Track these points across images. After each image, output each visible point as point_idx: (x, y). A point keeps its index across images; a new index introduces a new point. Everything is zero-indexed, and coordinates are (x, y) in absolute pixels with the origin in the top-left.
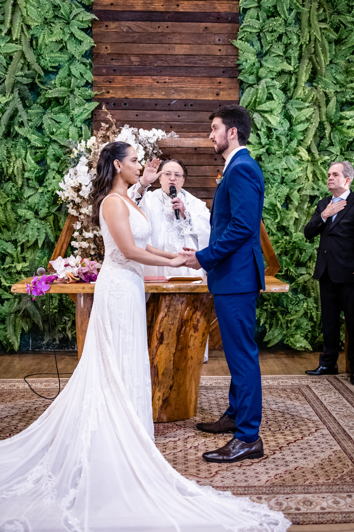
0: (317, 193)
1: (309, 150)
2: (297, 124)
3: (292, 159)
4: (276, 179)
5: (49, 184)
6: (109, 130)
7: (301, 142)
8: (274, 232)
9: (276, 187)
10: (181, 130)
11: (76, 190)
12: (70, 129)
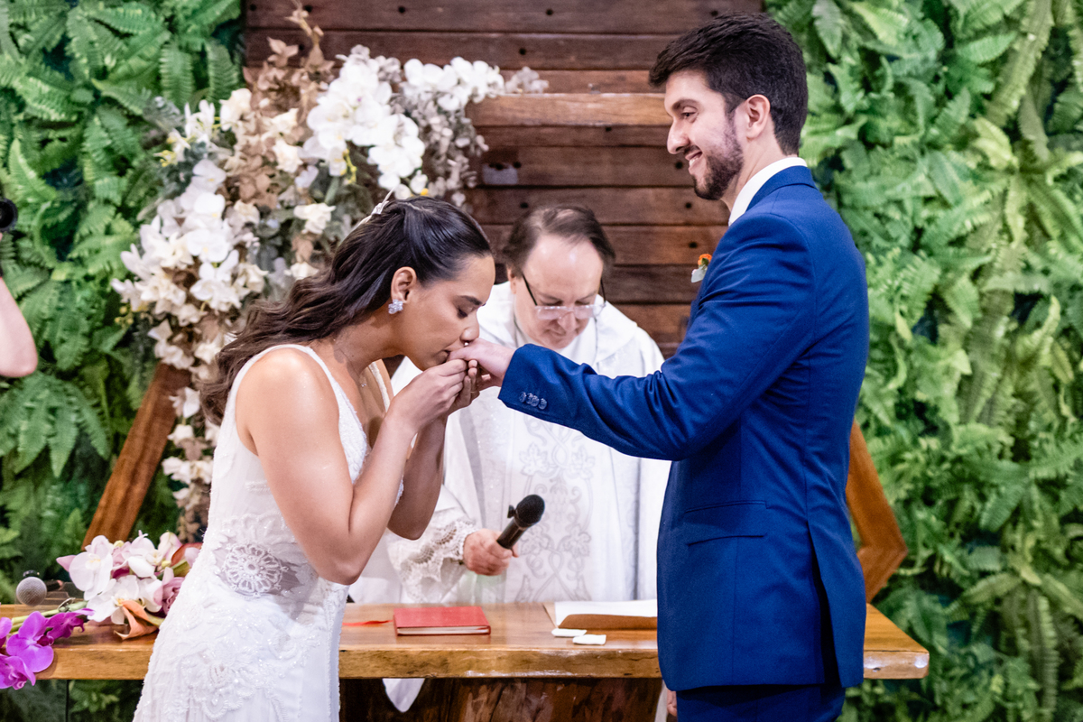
0: (1040, 284)
1: (1013, 131)
2: (970, 39)
3: (953, 160)
4: (893, 234)
5: (90, 251)
6: (299, 67)
7: (986, 103)
8: (886, 421)
9: (894, 261)
10: (556, 62)
11: (182, 278)
12: (162, 60)
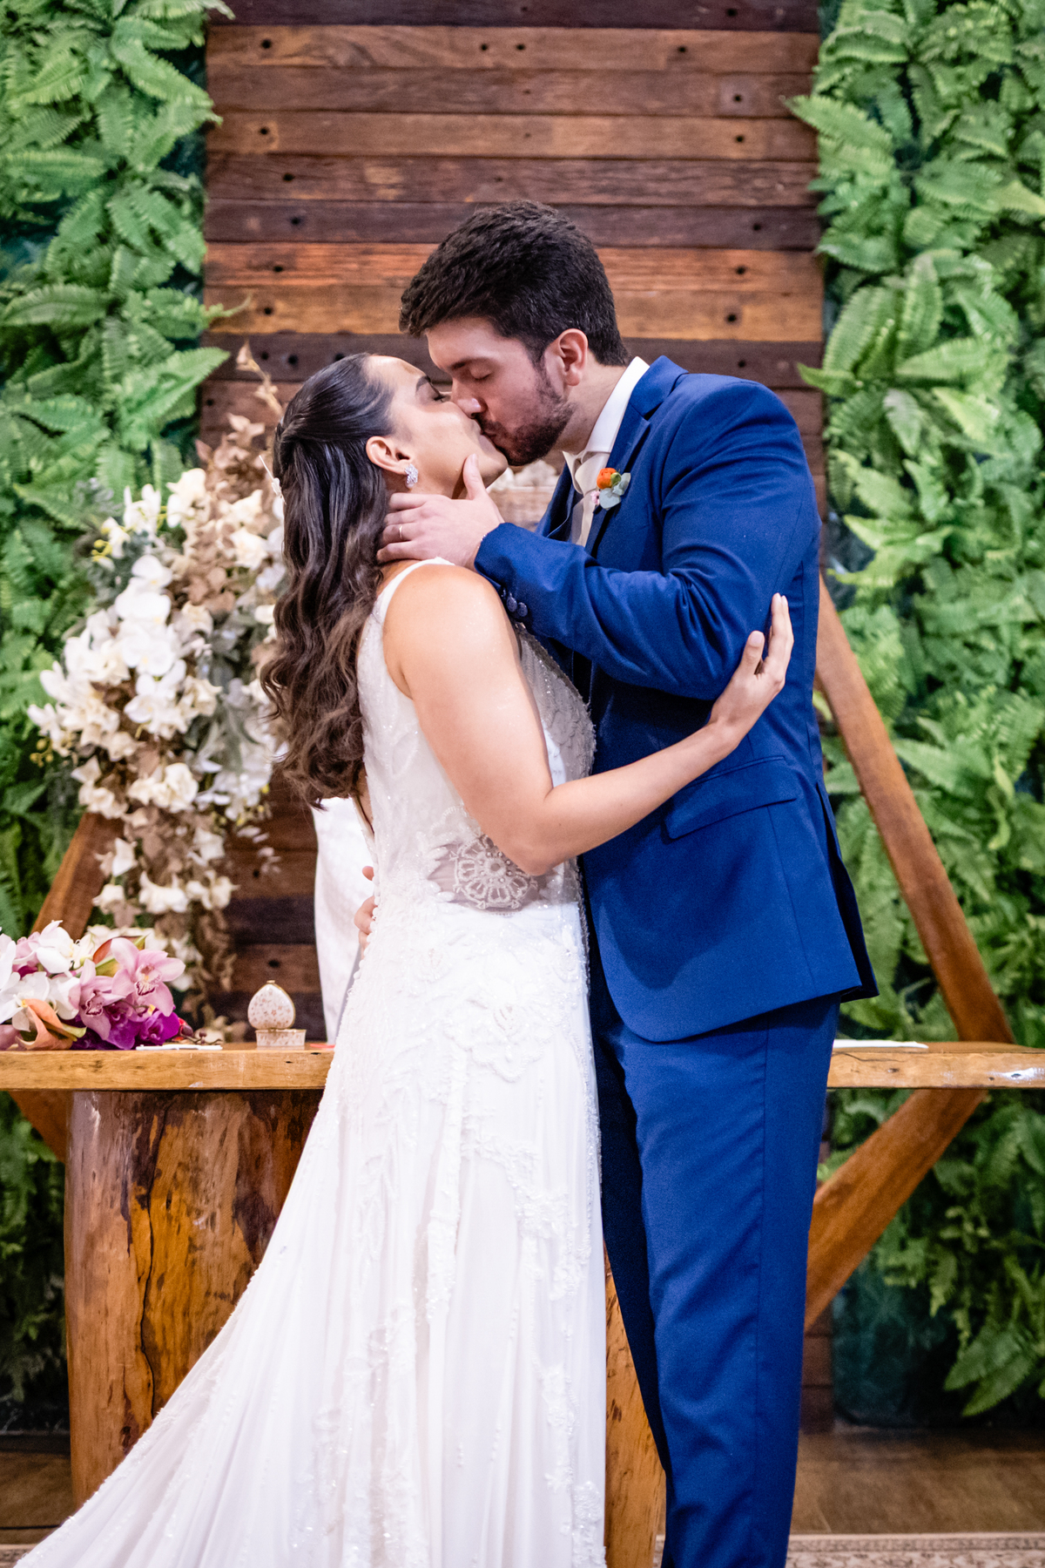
4: (987, 668)
8: (985, 895)
9: (990, 701)
11: (114, 697)
12: (99, 460)
